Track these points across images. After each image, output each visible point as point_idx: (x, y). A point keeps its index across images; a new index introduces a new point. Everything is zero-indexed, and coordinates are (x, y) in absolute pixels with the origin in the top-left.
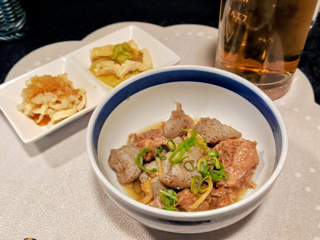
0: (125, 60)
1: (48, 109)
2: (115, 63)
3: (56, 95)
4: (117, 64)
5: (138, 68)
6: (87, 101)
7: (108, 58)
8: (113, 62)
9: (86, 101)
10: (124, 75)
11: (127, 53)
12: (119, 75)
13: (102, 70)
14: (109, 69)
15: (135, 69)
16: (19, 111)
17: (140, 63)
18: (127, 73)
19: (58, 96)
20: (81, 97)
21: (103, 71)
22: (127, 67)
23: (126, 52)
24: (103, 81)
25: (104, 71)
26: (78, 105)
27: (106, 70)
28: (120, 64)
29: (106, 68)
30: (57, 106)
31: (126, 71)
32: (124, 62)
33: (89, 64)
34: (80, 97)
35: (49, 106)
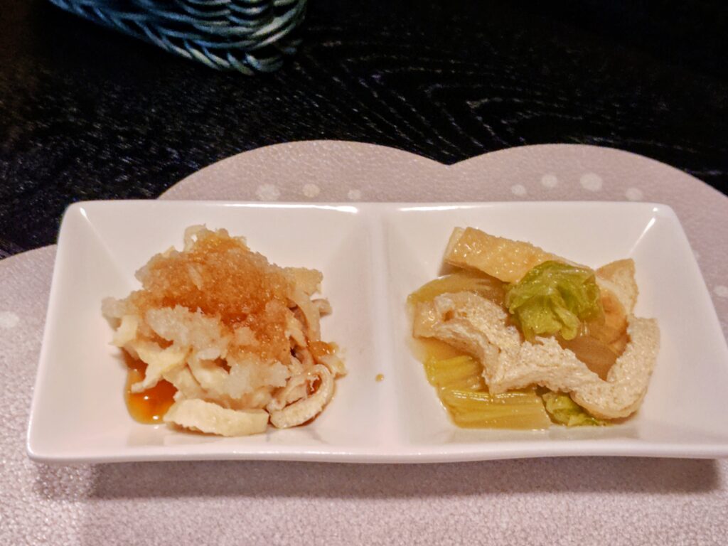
0: (546, 335)
1: (182, 370)
2: (508, 324)
3: (226, 340)
4: (513, 329)
5: (574, 389)
6: (328, 407)
7: (497, 289)
8: (504, 316)
9: (324, 407)
10: (509, 386)
11: (566, 315)
12: (490, 377)
13: (444, 327)
14: (468, 335)
15: (563, 387)
16: (105, 316)
17: (593, 376)
18: (523, 383)
19: (231, 346)
20: (317, 384)
21: (446, 331)
22: (534, 366)
23: (567, 306)
24: (427, 365)
25: (449, 335)
26: (288, 405)
27: (455, 334)
28: (523, 339)
29: (460, 329)
30: (210, 378)
31: (522, 377)
32: (538, 338)
33: (431, 271)
34: (313, 379)
35: (190, 364)
